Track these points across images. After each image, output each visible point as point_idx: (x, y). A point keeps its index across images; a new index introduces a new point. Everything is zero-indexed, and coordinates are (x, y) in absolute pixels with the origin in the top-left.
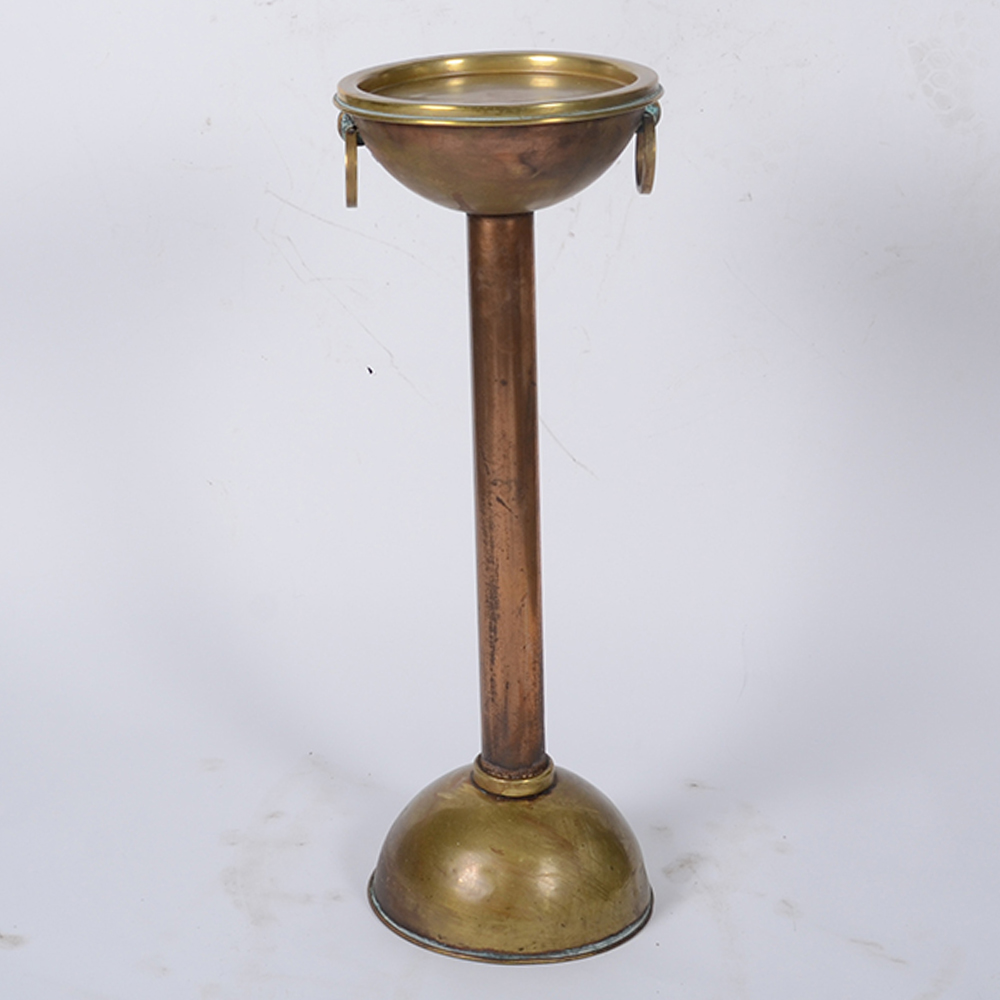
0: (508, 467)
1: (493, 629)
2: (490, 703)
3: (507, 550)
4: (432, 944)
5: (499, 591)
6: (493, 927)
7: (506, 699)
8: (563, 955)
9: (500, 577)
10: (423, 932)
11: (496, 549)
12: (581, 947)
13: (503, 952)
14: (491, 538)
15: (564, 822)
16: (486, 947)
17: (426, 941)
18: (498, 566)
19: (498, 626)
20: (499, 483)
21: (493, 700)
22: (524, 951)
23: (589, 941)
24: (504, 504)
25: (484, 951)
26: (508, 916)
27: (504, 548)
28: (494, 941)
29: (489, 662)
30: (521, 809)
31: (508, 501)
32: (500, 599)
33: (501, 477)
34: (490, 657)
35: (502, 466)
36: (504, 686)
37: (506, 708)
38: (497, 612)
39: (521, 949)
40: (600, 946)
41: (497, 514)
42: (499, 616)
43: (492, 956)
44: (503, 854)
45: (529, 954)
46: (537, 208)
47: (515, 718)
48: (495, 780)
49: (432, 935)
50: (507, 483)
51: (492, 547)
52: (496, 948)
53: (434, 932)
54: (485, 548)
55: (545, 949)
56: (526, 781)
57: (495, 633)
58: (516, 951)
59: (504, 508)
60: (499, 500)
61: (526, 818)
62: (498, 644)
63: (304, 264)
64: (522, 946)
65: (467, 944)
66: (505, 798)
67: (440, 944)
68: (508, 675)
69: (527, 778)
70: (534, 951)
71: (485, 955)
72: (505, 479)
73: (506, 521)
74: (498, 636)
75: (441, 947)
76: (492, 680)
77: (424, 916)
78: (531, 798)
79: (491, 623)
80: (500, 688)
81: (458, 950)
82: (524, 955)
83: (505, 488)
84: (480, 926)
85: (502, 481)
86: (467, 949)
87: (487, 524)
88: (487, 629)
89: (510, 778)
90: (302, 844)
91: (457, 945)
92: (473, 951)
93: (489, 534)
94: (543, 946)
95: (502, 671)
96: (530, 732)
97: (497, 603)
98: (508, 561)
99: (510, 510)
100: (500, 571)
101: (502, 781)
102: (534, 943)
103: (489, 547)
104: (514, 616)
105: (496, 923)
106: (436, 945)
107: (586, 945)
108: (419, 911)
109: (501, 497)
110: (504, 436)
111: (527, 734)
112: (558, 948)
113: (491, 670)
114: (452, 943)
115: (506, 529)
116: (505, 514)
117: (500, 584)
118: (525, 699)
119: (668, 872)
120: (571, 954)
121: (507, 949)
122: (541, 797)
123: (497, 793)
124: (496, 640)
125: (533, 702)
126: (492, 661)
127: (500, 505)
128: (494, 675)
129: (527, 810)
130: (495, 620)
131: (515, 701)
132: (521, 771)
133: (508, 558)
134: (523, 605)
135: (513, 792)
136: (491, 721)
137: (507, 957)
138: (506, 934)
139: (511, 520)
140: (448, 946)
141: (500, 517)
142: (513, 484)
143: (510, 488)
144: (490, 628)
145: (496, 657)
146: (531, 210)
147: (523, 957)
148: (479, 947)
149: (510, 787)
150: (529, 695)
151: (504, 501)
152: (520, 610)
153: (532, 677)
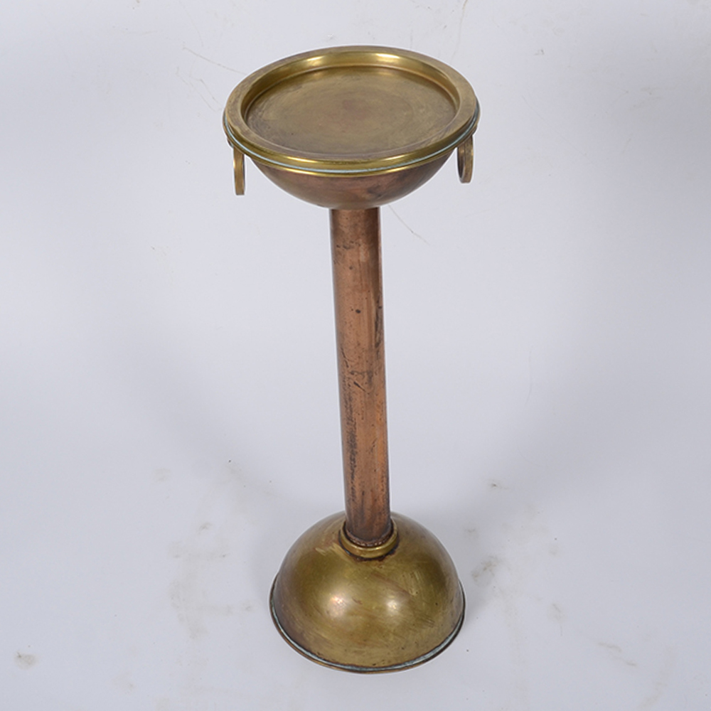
0: (362, 364)
1: (353, 460)
2: (351, 501)
3: (362, 414)
4: (314, 657)
5: (357, 438)
6: (355, 652)
7: (363, 501)
8: (403, 666)
9: (357, 430)
10: (307, 648)
11: (354, 413)
12: (415, 659)
13: (362, 667)
14: (351, 406)
15: (404, 576)
16: (350, 663)
17: (310, 655)
18: (355, 423)
19: (356, 459)
20: (356, 374)
21: (353, 500)
22: (377, 666)
23: (420, 654)
24: (359, 386)
25: (349, 665)
26: (365, 645)
27: (360, 413)
28: (357, 660)
29: (350, 478)
30: (373, 568)
31: (362, 384)
32: (358, 443)
33: (357, 370)
34: (351, 475)
35: (358, 363)
36: (361, 493)
37: (362, 506)
38: (355, 450)
39: (374, 665)
40: (428, 656)
41: (354, 392)
42: (357, 453)
43: (355, 668)
44: (361, 604)
45: (380, 667)
46: (382, 204)
47: (369, 512)
48: (356, 547)
49: (313, 651)
50: (361, 374)
51: (351, 411)
52: (357, 664)
53: (315, 649)
54: (346, 411)
55: (391, 664)
56: (377, 548)
57: (355, 462)
58: (370, 665)
59: (359, 389)
60: (355, 383)
61: (377, 575)
62: (356, 469)
63: (213, 98)
64: (374, 663)
65: (337, 660)
66: (362, 559)
67: (319, 658)
68: (364, 486)
69: (378, 546)
70: (383, 665)
71: (350, 668)
72: (360, 371)
73: (361, 397)
74: (356, 464)
75: (319, 660)
76: (352, 488)
77: (307, 639)
78: (381, 558)
79: (351, 456)
80: (358, 494)
81: (331, 663)
82: (376, 668)
83: (360, 376)
84: (346, 650)
85: (357, 372)
86: (337, 663)
87: (348, 397)
88: (349, 459)
89: (366, 547)
90: (224, 556)
91: (330, 660)
92: (342, 664)
93: (349, 403)
94: (389, 662)
95: (360, 485)
96: (380, 518)
97: (355, 444)
98: (363, 421)
99: (364, 390)
100: (357, 426)
101: (361, 549)
102: (383, 660)
103: (349, 411)
104: (367, 453)
105: (357, 649)
106: (316, 658)
107: (419, 657)
108: (305, 635)
109: (357, 382)
110: (359, 344)
111: (378, 520)
112: (399, 662)
113: (352, 483)
114: (327, 659)
115: (361, 401)
116: (360, 392)
117: (357, 434)
118: (376, 500)
119: (475, 575)
120: (408, 664)
121: (364, 665)
122: (387, 557)
123: (358, 555)
124: (355, 466)
125: (381, 500)
126: (353, 478)
127: (357, 387)
128: (354, 486)
129: (378, 569)
130: (354, 455)
131: (369, 502)
132: (374, 541)
133: (363, 419)
134: (374, 446)
135: (367, 556)
136: (352, 512)
137: (364, 669)
138: (364, 656)
139: (365, 396)
140: (325, 660)
141: (357, 394)
142: (366, 374)
143: (364, 377)
144: (351, 458)
145: (356, 477)
146: (377, 206)
147: (376, 669)
148: (346, 663)
149: (366, 552)
150: (378, 497)
151: (360, 384)
152: (372, 450)
153: (381, 487)
